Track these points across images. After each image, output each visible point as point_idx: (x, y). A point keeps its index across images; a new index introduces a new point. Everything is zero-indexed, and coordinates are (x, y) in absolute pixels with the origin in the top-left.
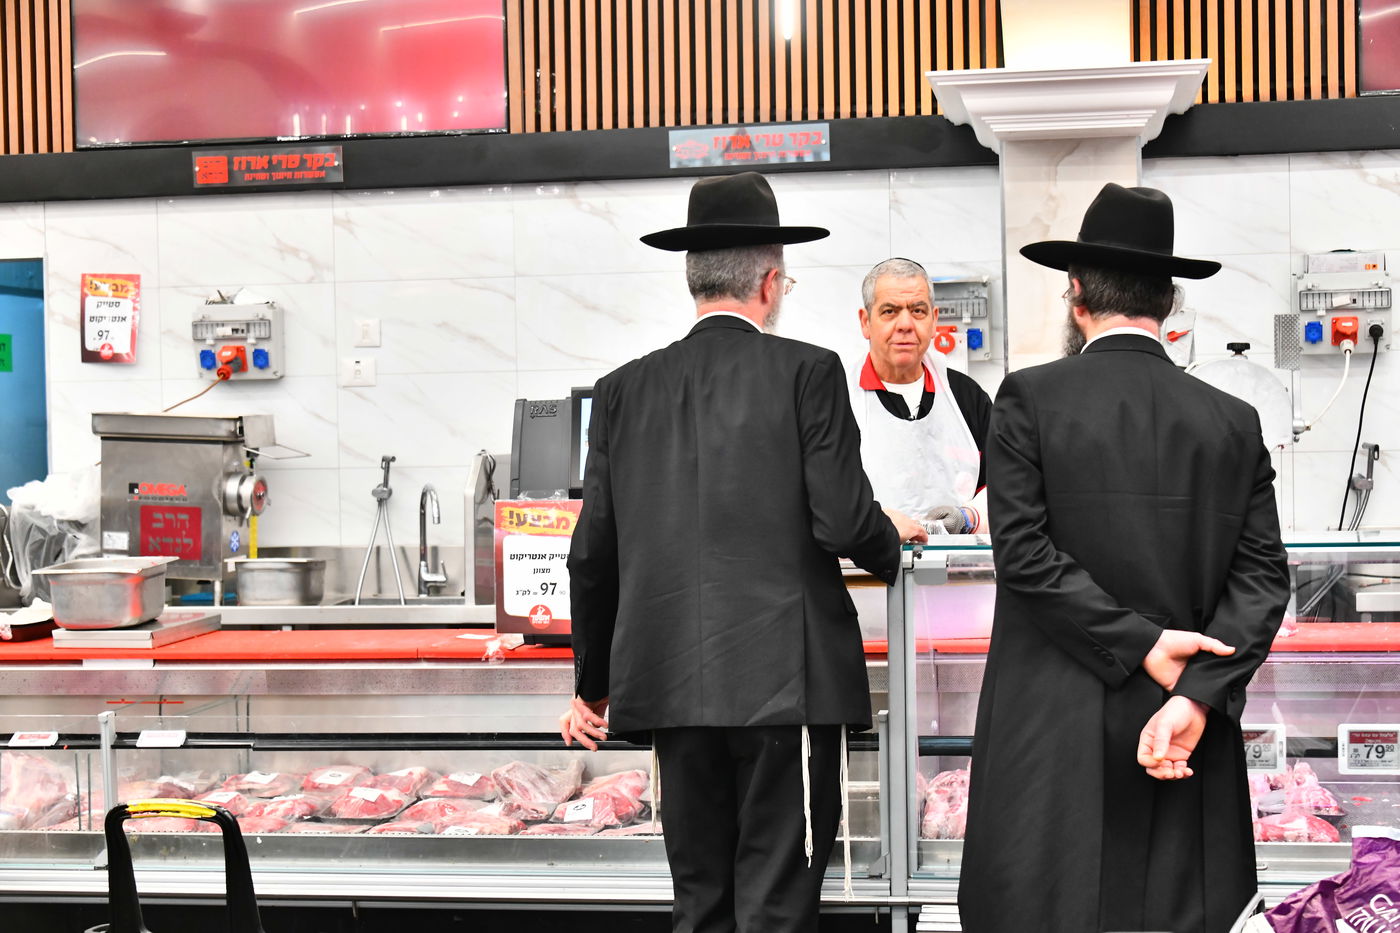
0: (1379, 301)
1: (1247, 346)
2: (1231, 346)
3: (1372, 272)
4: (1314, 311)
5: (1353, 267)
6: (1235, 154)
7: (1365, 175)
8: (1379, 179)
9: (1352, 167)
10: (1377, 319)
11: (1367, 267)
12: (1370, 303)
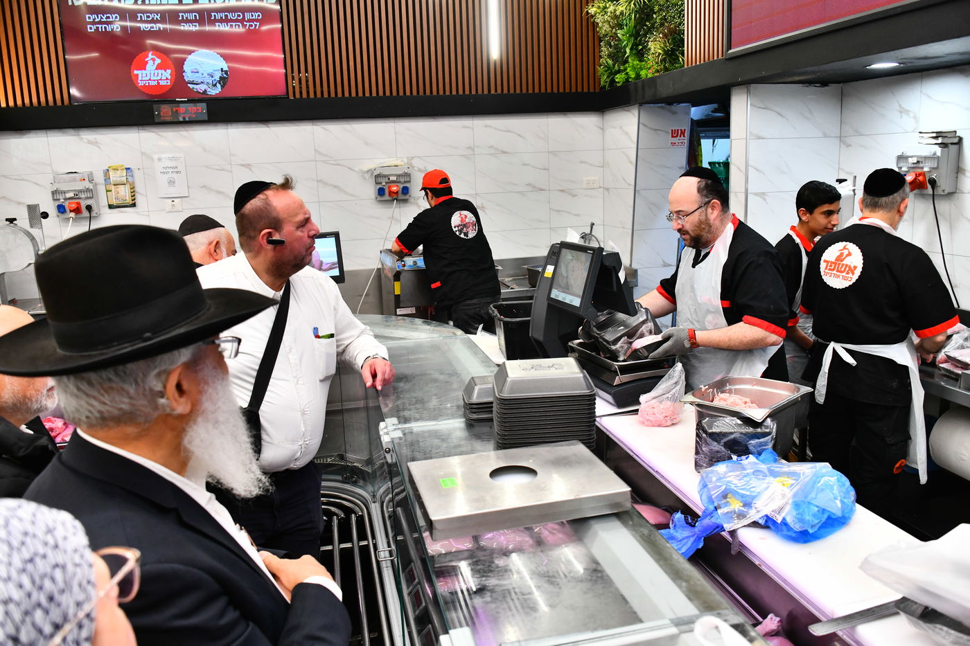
0: (89, 195)
1: (15, 219)
2: (7, 220)
3: (83, 182)
4: (59, 200)
5: (74, 180)
6: (21, 130)
7: (82, 139)
8: (88, 140)
9: (75, 135)
10: (89, 202)
11: (81, 180)
12: (83, 196)
